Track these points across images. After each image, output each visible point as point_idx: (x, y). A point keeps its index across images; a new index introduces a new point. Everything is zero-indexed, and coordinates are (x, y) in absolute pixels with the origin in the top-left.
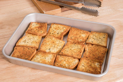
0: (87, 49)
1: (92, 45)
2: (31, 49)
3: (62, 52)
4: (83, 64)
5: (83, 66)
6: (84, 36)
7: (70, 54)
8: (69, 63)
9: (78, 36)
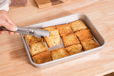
0: (78, 35)
1: (79, 31)
2: (45, 52)
3: (65, 44)
4: (85, 45)
5: (86, 46)
6: (68, 28)
7: (72, 43)
8: (77, 49)
9: (65, 30)
